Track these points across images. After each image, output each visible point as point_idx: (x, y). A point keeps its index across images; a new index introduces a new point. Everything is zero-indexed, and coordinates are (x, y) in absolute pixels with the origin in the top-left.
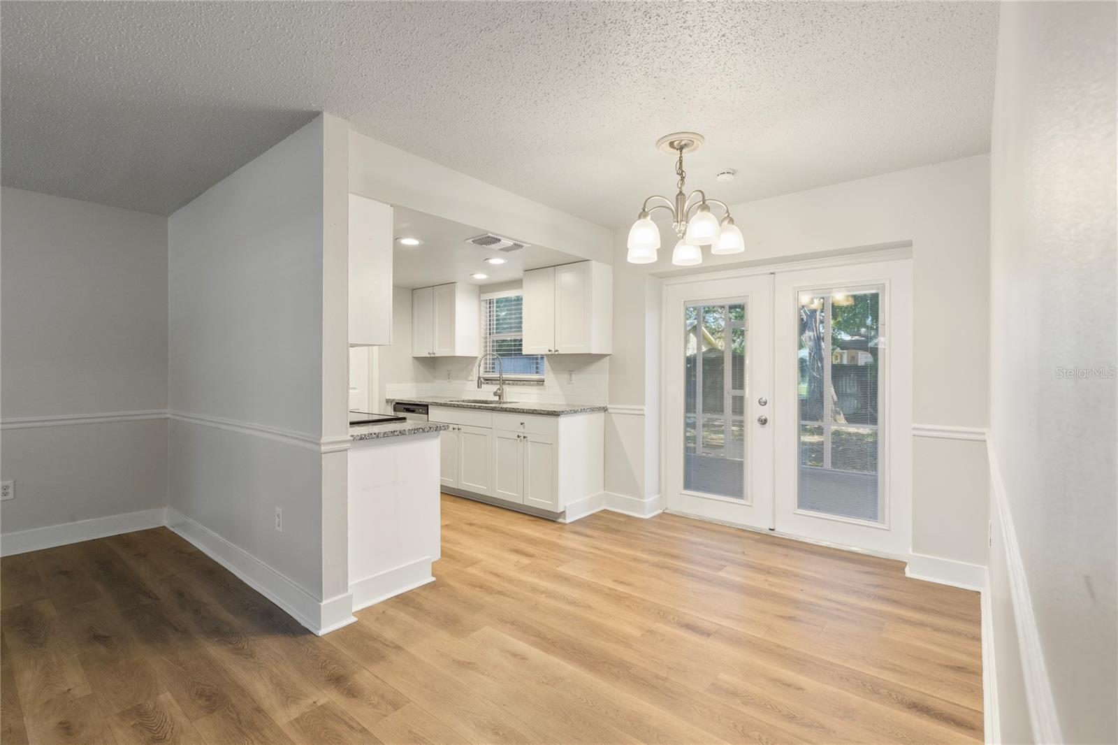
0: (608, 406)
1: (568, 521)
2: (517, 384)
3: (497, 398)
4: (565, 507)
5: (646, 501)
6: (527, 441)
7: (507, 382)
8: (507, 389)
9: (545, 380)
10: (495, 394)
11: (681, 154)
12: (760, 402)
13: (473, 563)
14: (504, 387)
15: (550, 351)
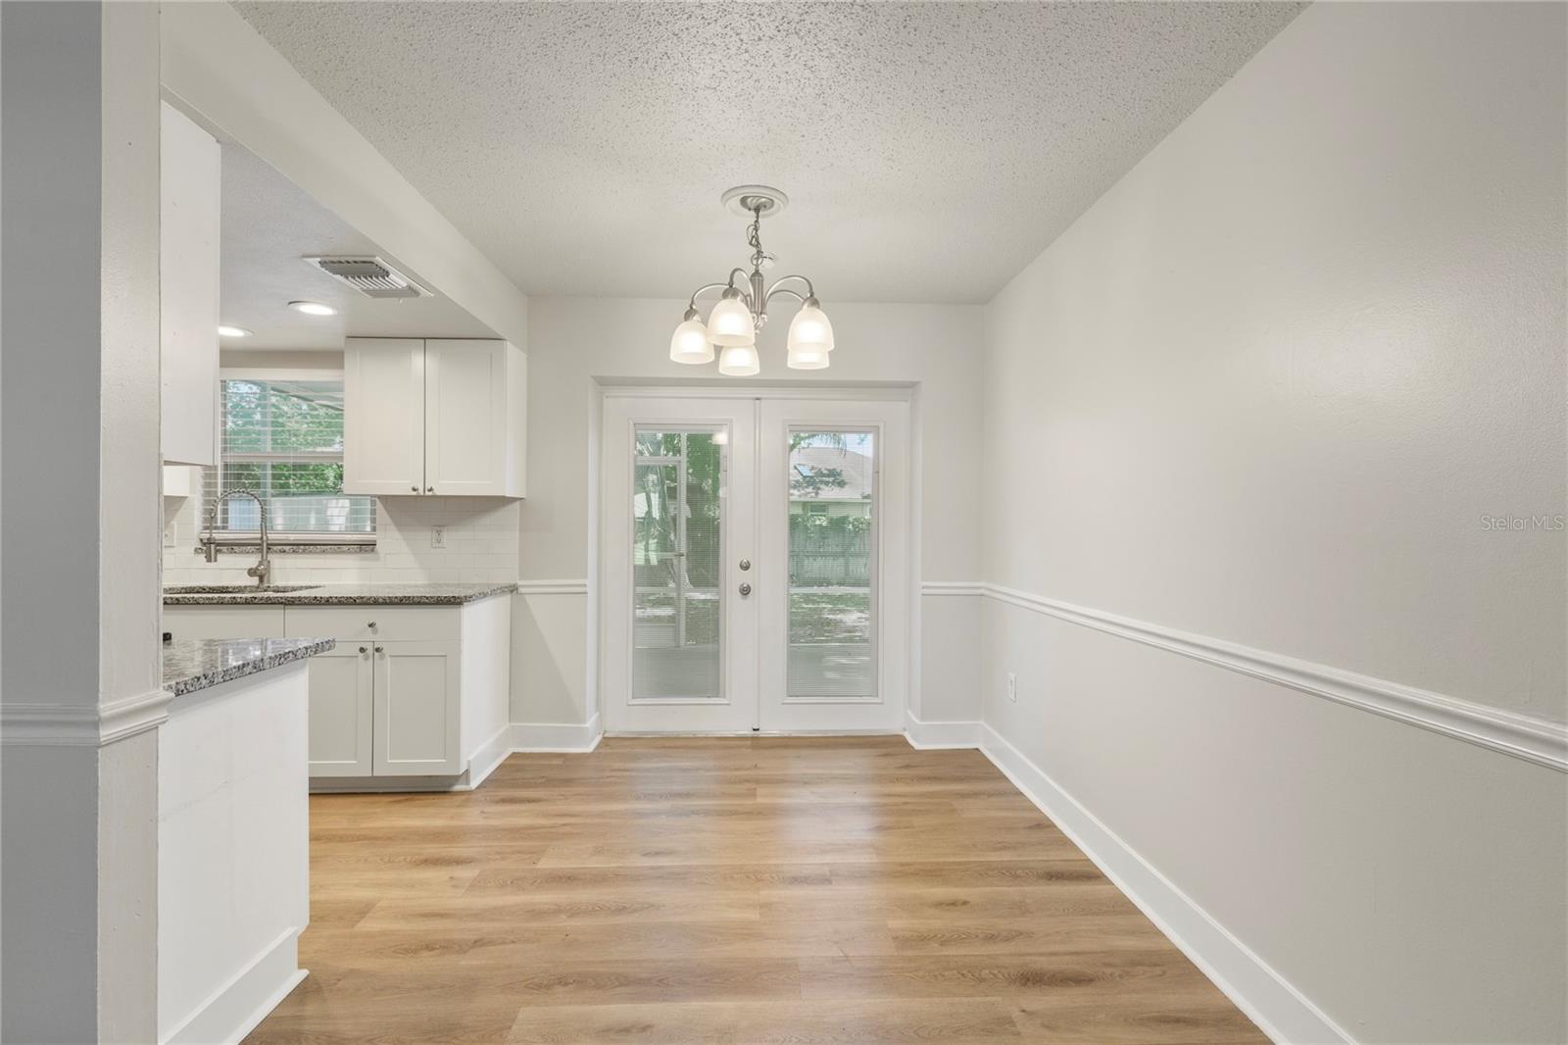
0: (520, 583)
1: (474, 784)
2: (304, 551)
3: (255, 581)
4: (469, 762)
5: (587, 725)
6: (382, 657)
7: (275, 548)
8: (277, 561)
9: (378, 543)
10: (252, 572)
11: (758, 217)
12: (741, 567)
13: (364, 910)
14: (270, 557)
15: (414, 490)
